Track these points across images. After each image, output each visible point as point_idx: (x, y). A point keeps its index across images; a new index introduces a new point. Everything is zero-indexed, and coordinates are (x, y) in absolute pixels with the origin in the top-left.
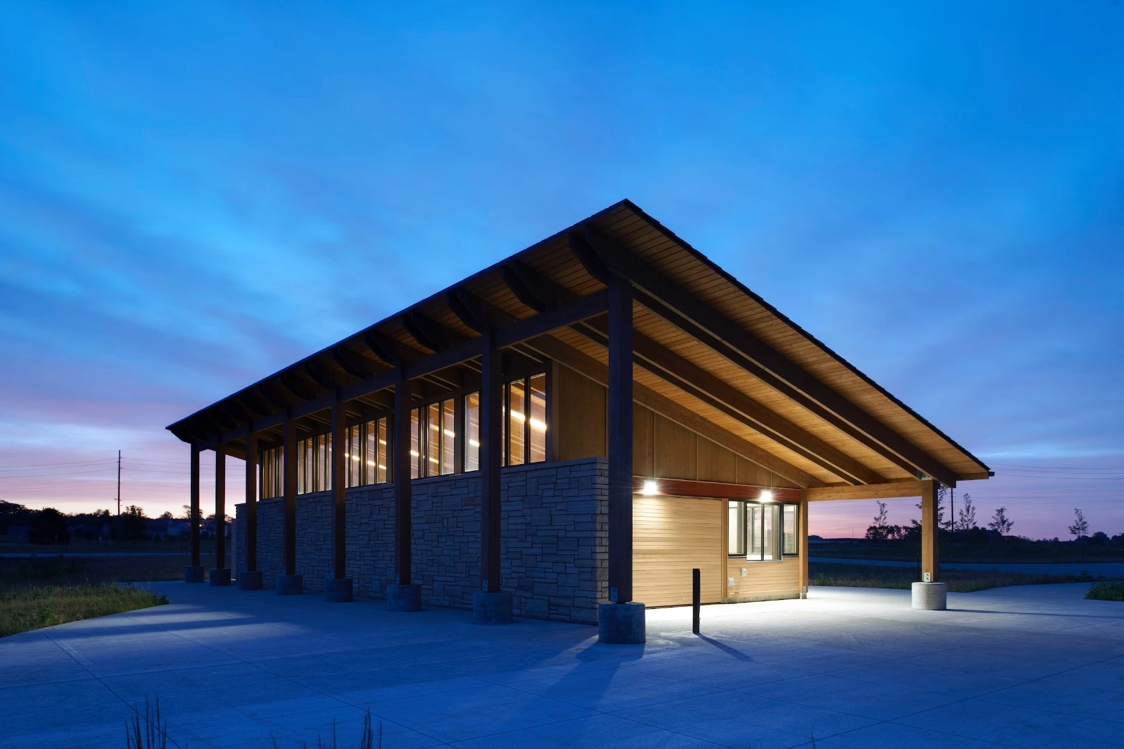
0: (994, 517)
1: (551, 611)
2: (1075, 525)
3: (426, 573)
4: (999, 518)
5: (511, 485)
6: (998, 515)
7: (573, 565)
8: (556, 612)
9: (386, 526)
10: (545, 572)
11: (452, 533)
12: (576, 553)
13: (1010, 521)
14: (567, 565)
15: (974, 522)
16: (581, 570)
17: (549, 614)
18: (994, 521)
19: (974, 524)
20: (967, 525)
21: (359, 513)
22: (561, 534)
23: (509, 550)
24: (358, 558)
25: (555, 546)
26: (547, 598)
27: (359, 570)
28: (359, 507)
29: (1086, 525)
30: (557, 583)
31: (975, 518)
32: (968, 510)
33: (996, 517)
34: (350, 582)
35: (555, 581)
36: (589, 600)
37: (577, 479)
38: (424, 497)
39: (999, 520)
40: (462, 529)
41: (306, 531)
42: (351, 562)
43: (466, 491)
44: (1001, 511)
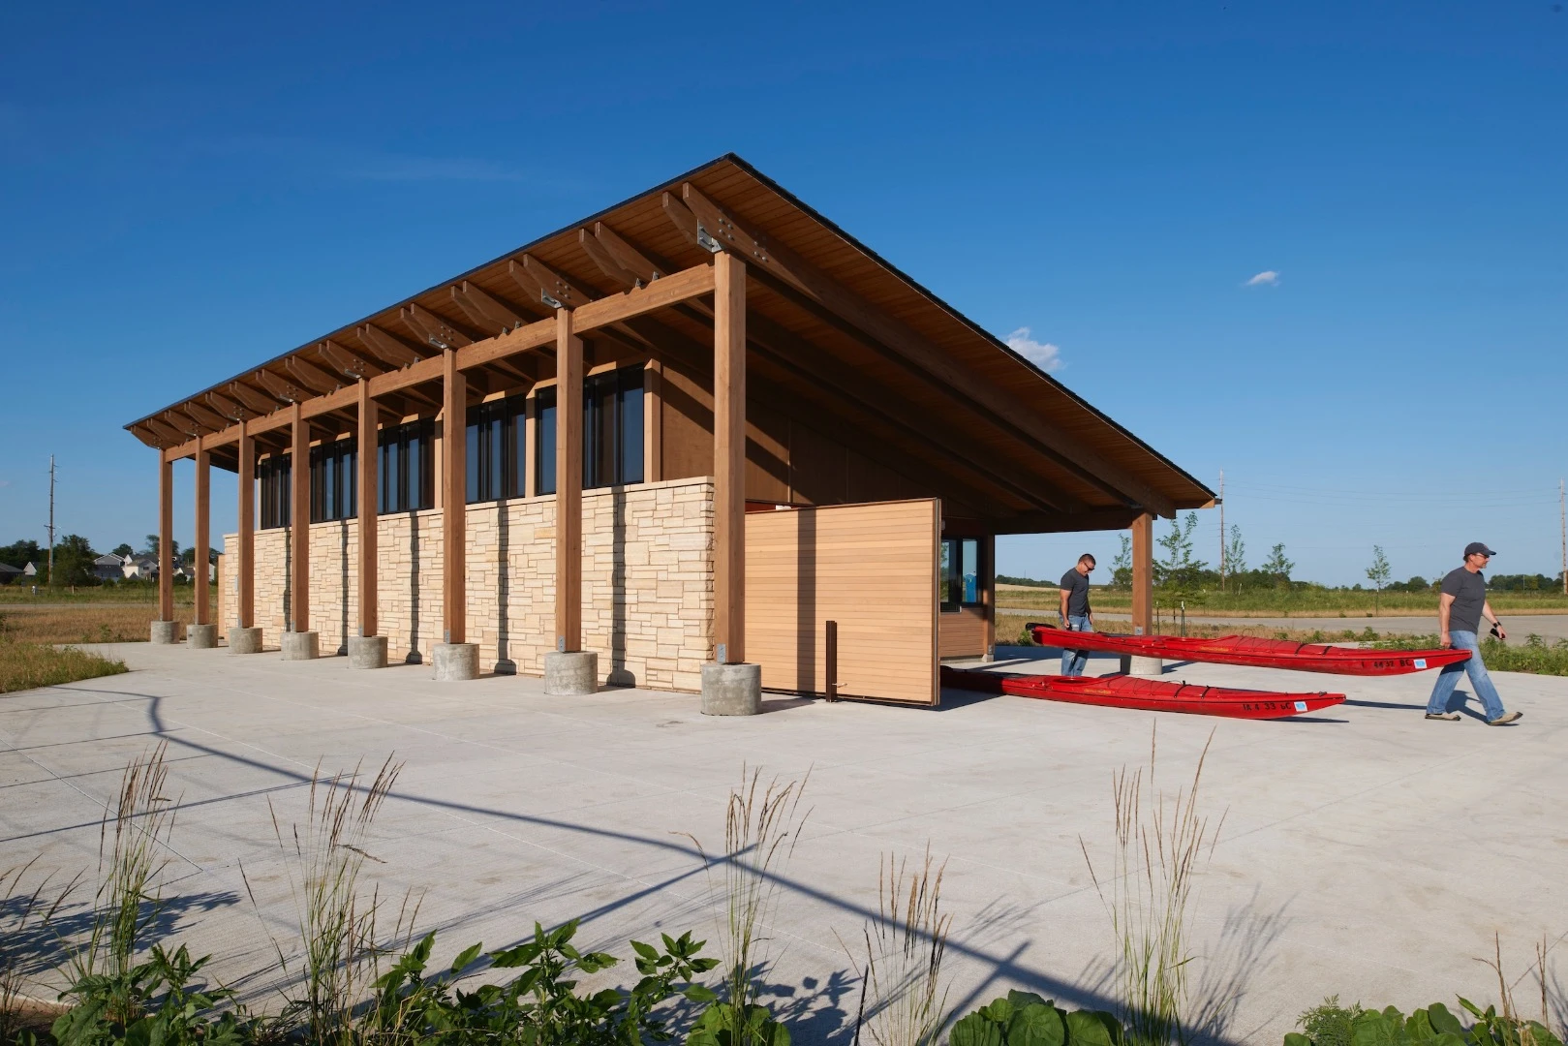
0: (1269, 556)
1: (649, 677)
2: (1374, 567)
3: (487, 629)
4: (1276, 557)
5: (598, 511)
6: (1274, 553)
7: (676, 617)
8: (654, 678)
9: (434, 566)
10: (641, 626)
11: (522, 575)
12: (680, 601)
13: (1290, 562)
14: (670, 617)
15: (1242, 562)
16: (687, 622)
17: (647, 680)
18: (1269, 562)
19: (1243, 565)
20: (1234, 566)
21: (397, 548)
22: (662, 576)
23: (595, 597)
24: (395, 609)
25: (654, 591)
26: (644, 660)
27: (397, 625)
28: (397, 540)
29: (1387, 568)
30: (656, 641)
31: (1244, 558)
32: (1235, 548)
33: (1272, 556)
34: (383, 641)
35: (654, 638)
36: (696, 661)
37: (681, 504)
38: (485, 527)
39: (1277, 560)
40: (535, 570)
41: (324, 572)
42: (386, 614)
43: (539, 518)
44: (1279, 548)
